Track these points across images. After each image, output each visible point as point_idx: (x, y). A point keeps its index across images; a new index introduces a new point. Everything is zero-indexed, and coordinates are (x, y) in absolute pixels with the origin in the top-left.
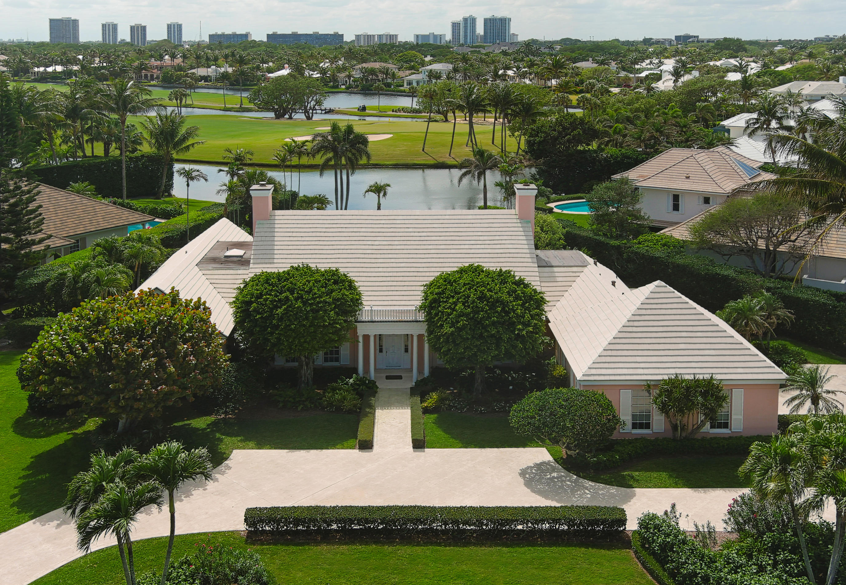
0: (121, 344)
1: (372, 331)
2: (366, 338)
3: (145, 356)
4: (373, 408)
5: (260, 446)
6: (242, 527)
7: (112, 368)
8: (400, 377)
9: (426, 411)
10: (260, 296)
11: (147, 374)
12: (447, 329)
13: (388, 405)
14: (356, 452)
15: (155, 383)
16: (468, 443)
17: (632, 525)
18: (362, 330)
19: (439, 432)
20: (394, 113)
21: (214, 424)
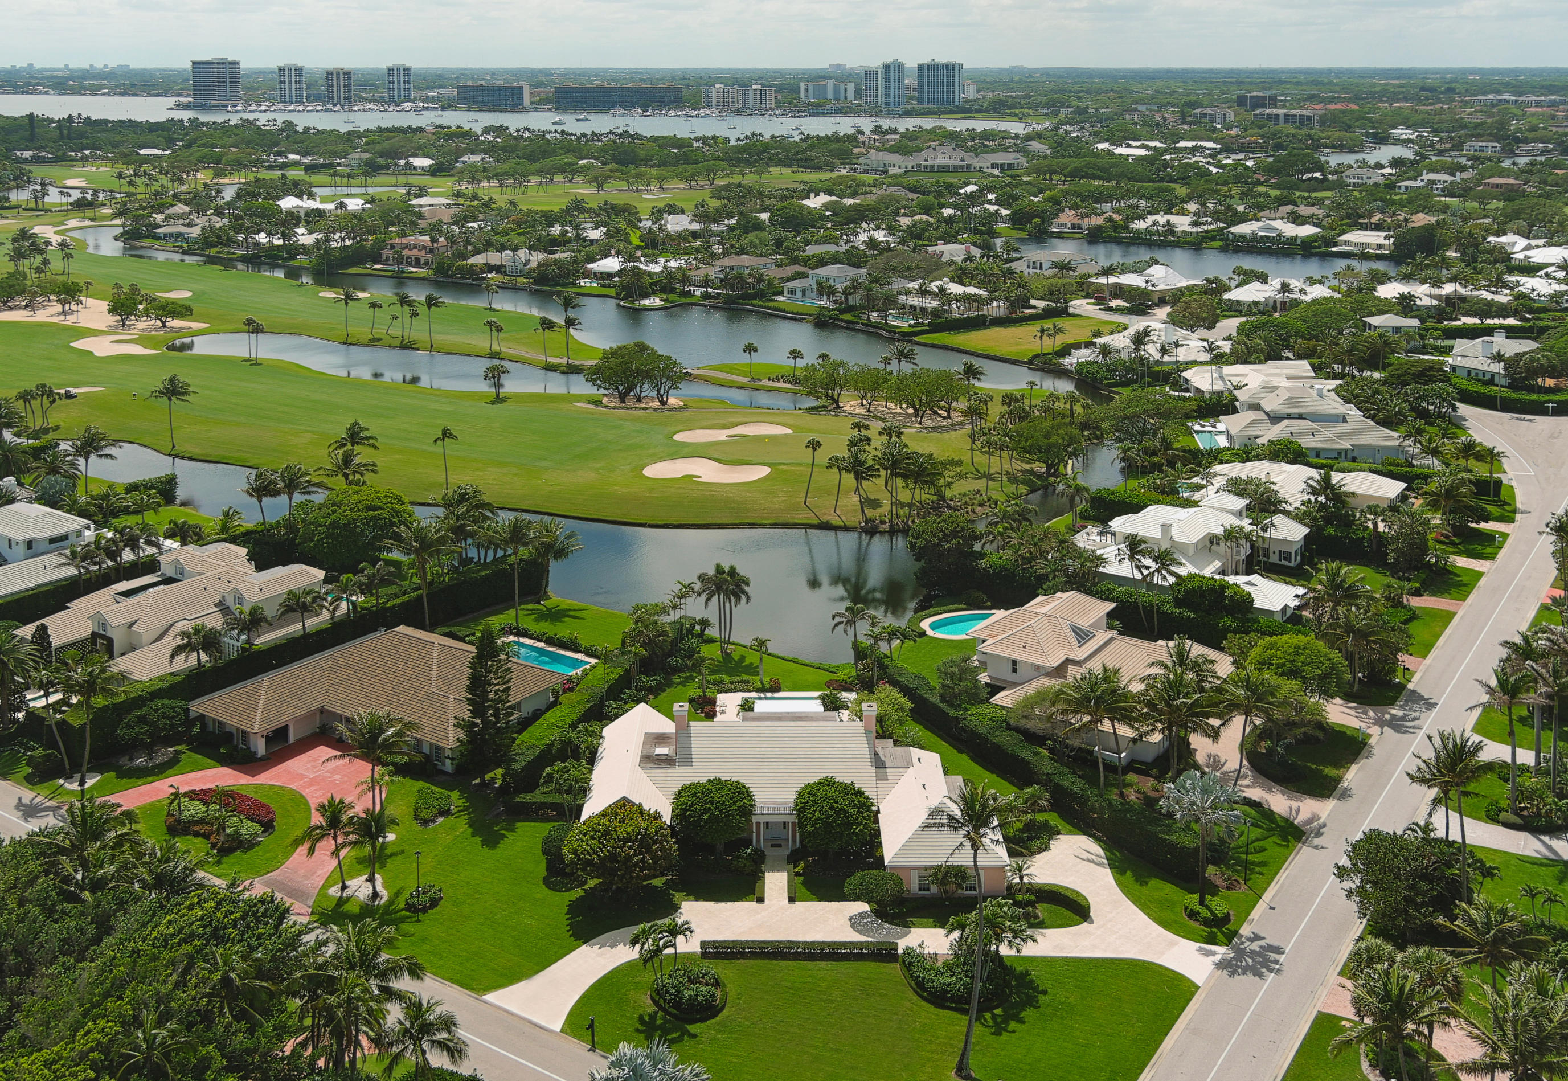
0: (621, 848)
1: (762, 820)
2: (758, 824)
3: (635, 855)
4: (763, 873)
5: (697, 899)
6: (698, 950)
7: (617, 861)
8: (780, 846)
9: (797, 874)
10: (692, 805)
11: (636, 864)
12: (810, 829)
13: (773, 869)
14: (754, 904)
15: (642, 870)
16: (821, 899)
17: (900, 951)
18: (755, 819)
19: (804, 890)
20: (771, 383)
21: (666, 883)
